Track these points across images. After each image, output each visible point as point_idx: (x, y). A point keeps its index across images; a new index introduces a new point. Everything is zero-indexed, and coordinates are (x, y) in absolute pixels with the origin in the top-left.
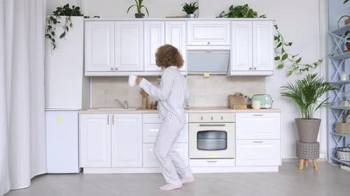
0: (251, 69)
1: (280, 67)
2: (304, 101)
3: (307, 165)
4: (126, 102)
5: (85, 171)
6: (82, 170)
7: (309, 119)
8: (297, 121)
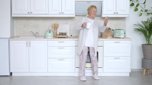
0: (115, 13)
1: (136, 10)
2: (148, 34)
3: (148, 73)
4: (37, 33)
5: (13, 75)
6: (11, 74)
7: (150, 44)
8: (143, 45)
